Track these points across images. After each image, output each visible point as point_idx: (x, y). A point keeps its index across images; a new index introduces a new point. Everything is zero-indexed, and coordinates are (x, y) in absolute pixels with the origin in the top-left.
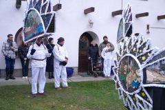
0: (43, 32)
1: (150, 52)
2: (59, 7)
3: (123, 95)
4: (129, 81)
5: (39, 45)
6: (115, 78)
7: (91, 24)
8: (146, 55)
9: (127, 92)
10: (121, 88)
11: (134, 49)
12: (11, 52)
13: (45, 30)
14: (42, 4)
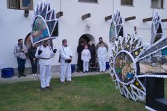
0: (48, 36)
1: (142, 48)
2: (61, 14)
3: (119, 86)
4: (124, 74)
5: (45, 46)
6: (112, 71)
7: (88, 27)
8: (138, 50)
9: (123, 83)
10: (118, 79)
11: (128, 46)
12: (22, 53)
13: (49, 35)
14: (47, 13)
